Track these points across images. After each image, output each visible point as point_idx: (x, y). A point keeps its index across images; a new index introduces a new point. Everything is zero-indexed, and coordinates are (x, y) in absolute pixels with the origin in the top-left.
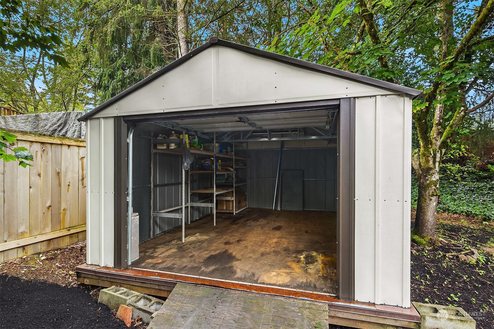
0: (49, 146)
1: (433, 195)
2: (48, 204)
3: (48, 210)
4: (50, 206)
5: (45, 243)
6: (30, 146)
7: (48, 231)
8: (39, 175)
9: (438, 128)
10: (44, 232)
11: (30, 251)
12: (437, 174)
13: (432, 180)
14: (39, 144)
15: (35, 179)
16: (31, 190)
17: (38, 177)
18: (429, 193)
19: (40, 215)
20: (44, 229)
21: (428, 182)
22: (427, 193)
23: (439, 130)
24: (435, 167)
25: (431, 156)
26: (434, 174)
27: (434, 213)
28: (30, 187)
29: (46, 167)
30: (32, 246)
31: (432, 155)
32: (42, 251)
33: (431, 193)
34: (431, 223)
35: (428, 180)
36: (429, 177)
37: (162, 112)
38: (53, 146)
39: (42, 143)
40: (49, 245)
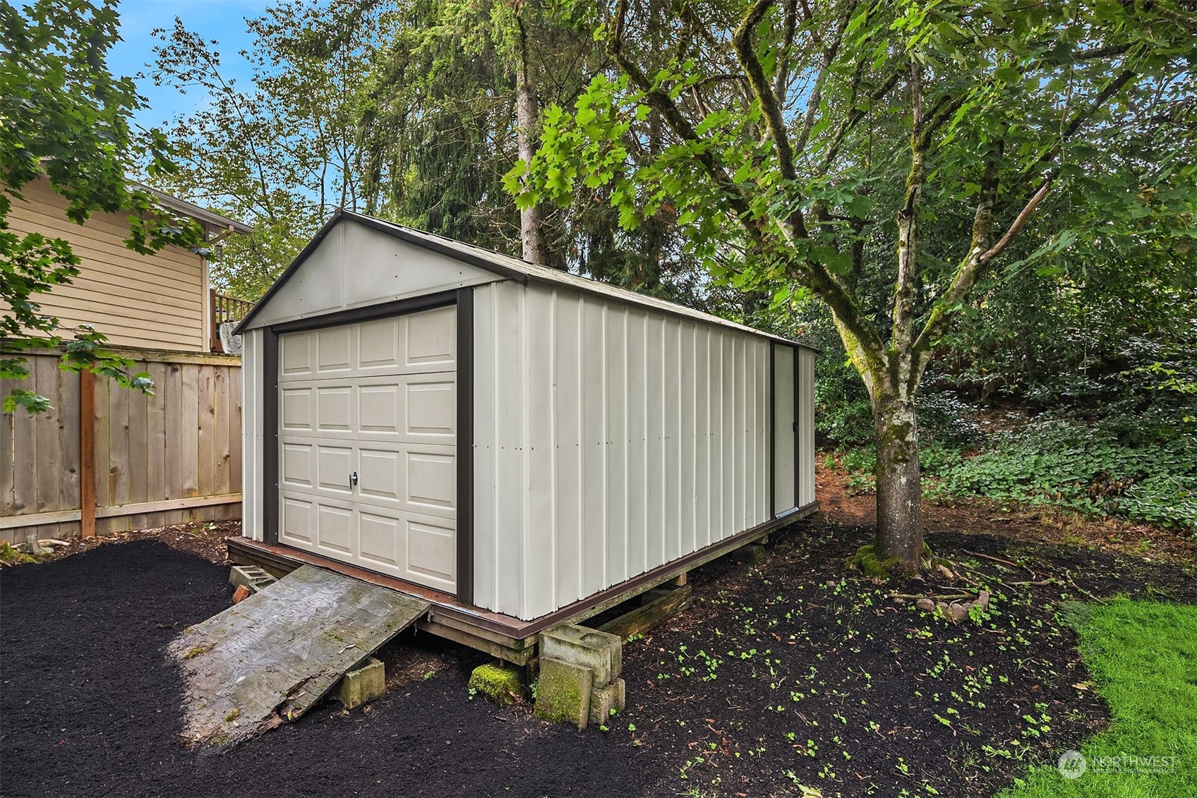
0: (226, 370)
1: (897, 461)
2: (226, 453)
3: (225, 463)
4: (228, 456)
5: (220, 508)
6: (199, 372)
7: (225, 492)
8: (212, 411)
9: (903, 303)
10: (219, 492)
11: (200, 516)
12: (903, 410)
13: (894, 425)
14: (212, 368)
15: (206, 416)
16: (201, 431)
17: (210, 415)
18: (888, 454)
19: (214, 468)
20: (219, 488)
21: (885, 428)
22: (885, 454)
23: (904, 307)
24: (898, 395)
25: (884, 368)
26: (895, 409)
27: (905, 501)
28: (199, 428)
29: (222, 400)
30: (202, 510)
31: (887, 366)
32: (216, 519)
33: (892, 456)
34: (899, 525)
35: (884, 424)
36: (887, 416)
37: (300, 318)
38: (232, 370)
39: (216, 367)
40: (226, 512)
